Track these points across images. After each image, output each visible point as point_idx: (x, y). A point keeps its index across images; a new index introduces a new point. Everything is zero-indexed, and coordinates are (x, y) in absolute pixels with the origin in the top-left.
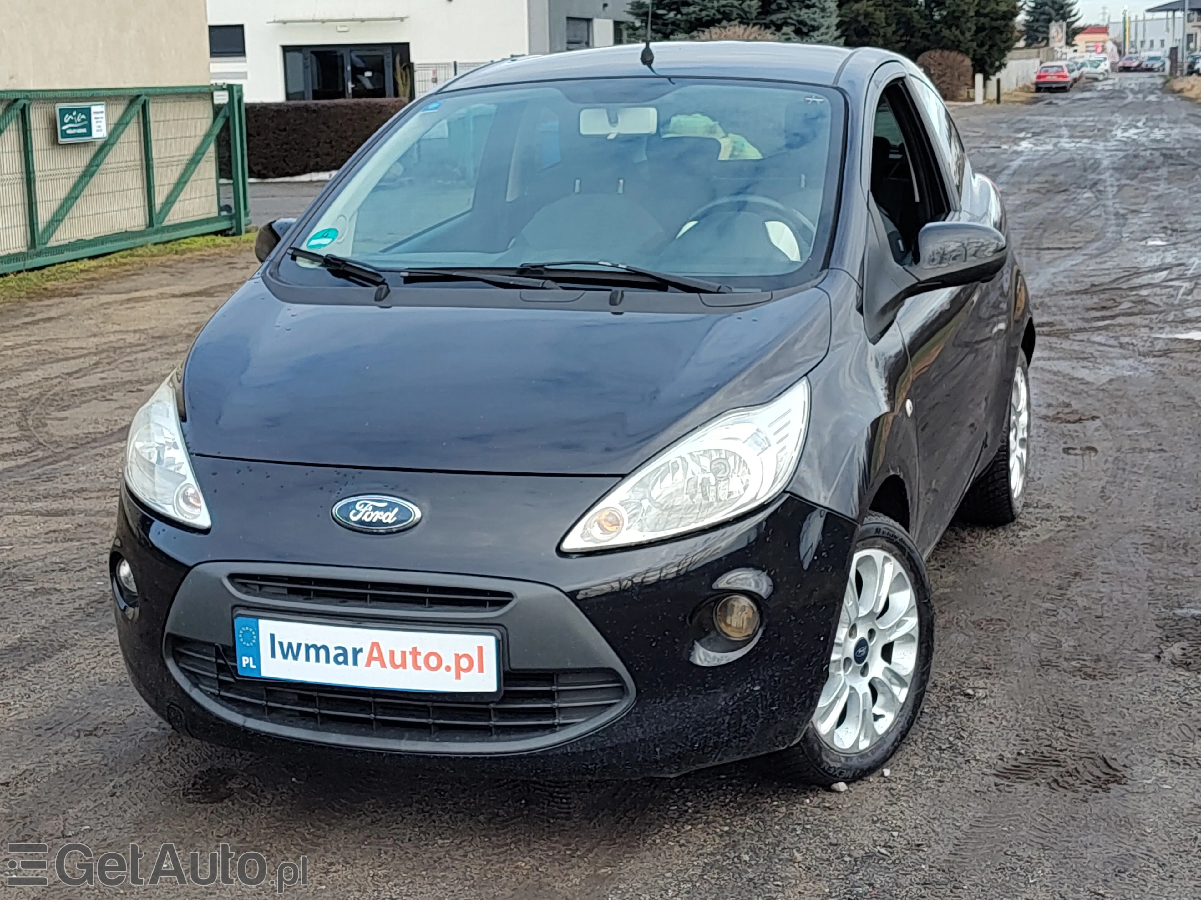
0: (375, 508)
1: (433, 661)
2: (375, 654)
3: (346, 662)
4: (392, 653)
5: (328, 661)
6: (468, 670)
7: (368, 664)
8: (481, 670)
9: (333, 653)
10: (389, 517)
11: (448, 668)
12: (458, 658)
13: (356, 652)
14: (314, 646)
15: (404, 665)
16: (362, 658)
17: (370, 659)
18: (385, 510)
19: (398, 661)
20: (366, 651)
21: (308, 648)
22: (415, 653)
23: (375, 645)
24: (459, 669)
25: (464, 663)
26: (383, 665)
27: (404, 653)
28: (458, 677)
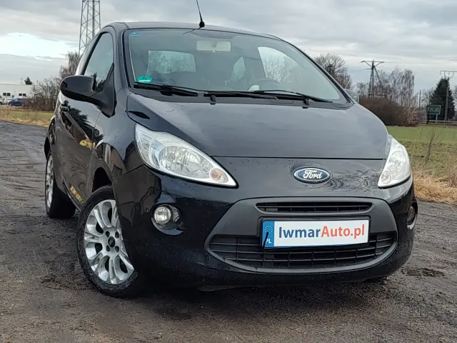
0: (313, 173)
1: (347, 232)
2: (325, 231)
3: (313, 236)
4: (332, 230)
5: (305, 236)
6: (358, 235)
7: (322, 236)
8: (363, 234)
9: (308, 232)
10: (319, 176)
11: (352, 235)
12: (356, 230)
13: (318, 231)
14: (299, 230)
15: (336, 235)
16: (320, 233)
17: (323, 233)
18: (317, 173)
19: (334, 233)
20: (322, 231)
21: (297, 231)
22: (340, 229)
23: (325, 227)
24: (356, 234)
25: (358, 232)
26: (328, 236)
27: (336, 230)
28: (355, 238)
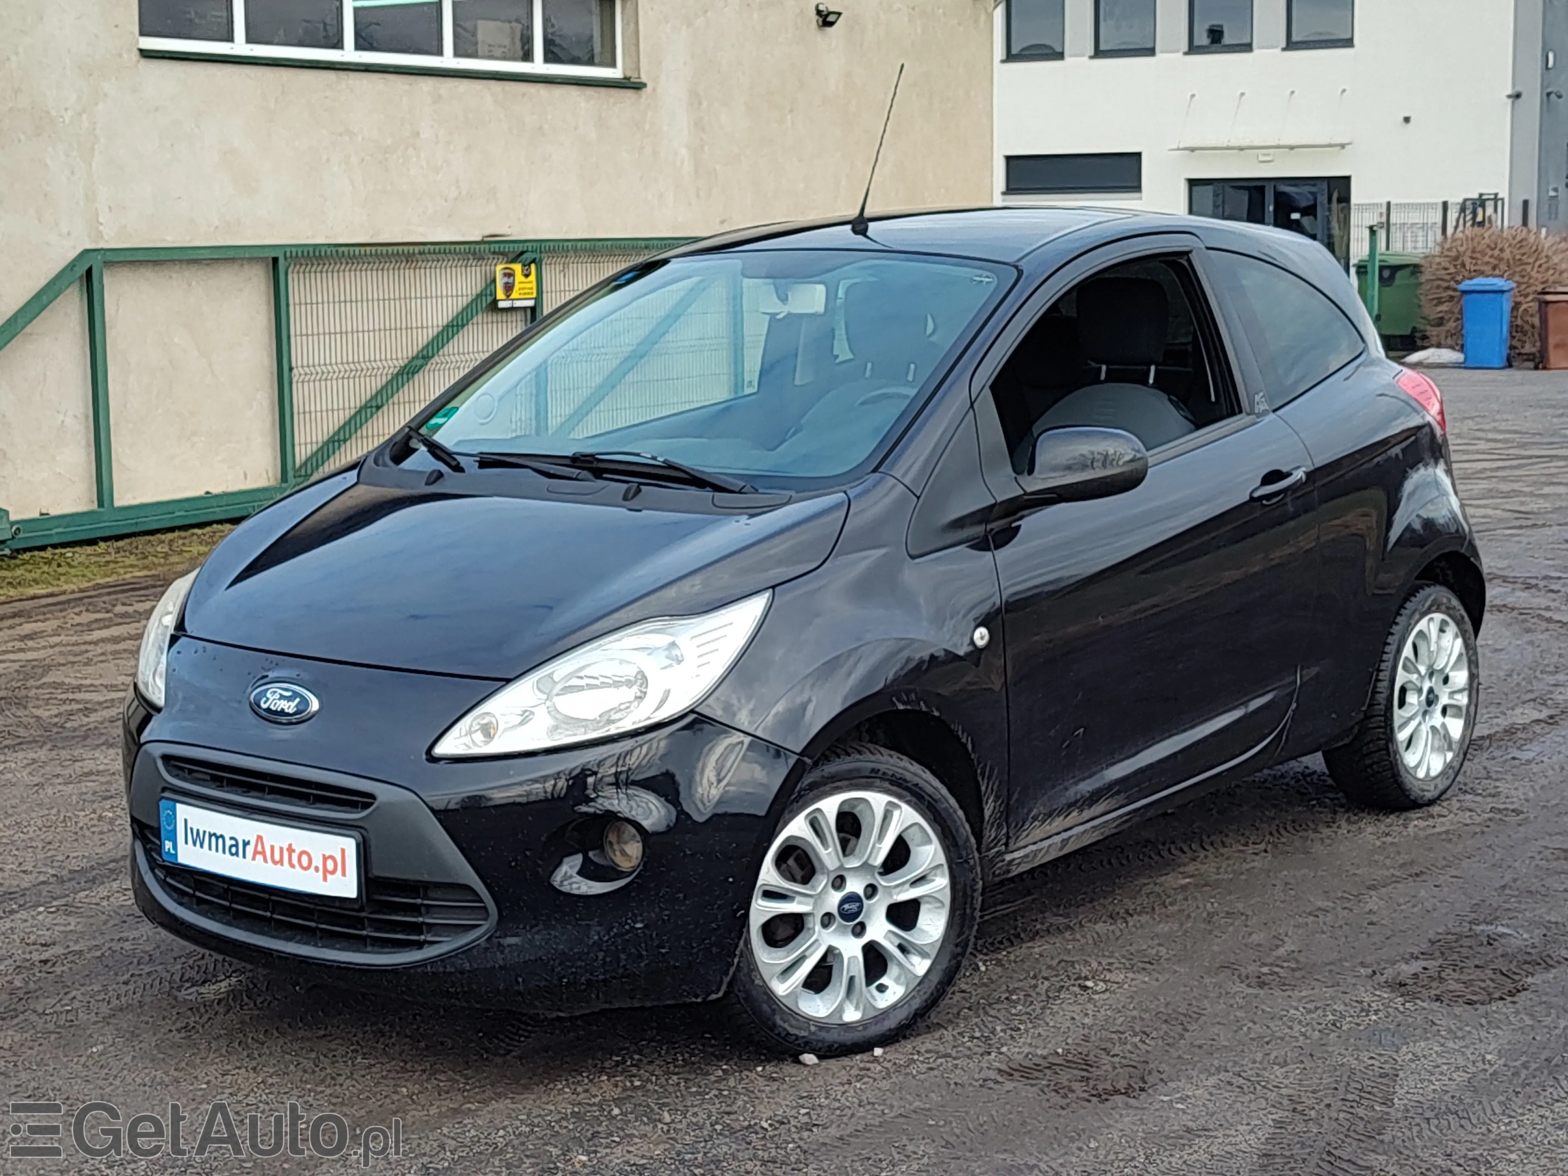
0: (282, 697)
1: (305, 860)
2: (259, 849)
3: (237, 854)
4: (272, 847)
5: (224, 852)
6: (333, 872)
7: (254, 859)
8: (344, 874)
9: (229, 843)
10: (289, 707)
11: (317, 869)
12: (325, 858)
13: (246, 844)
14: (214, 834)
15: (281, 862)
16: (250, 849)
17: (256, 852)
18: (289, 699)
19: (277, 857)
20: (253, 844)
21: (211, 836)
22: (291, 850)
23: (260, 838)
24: (325, 871)
25: (330, 865)
26: (265, 860)
27: (281, 849)
28: (325, 879)
